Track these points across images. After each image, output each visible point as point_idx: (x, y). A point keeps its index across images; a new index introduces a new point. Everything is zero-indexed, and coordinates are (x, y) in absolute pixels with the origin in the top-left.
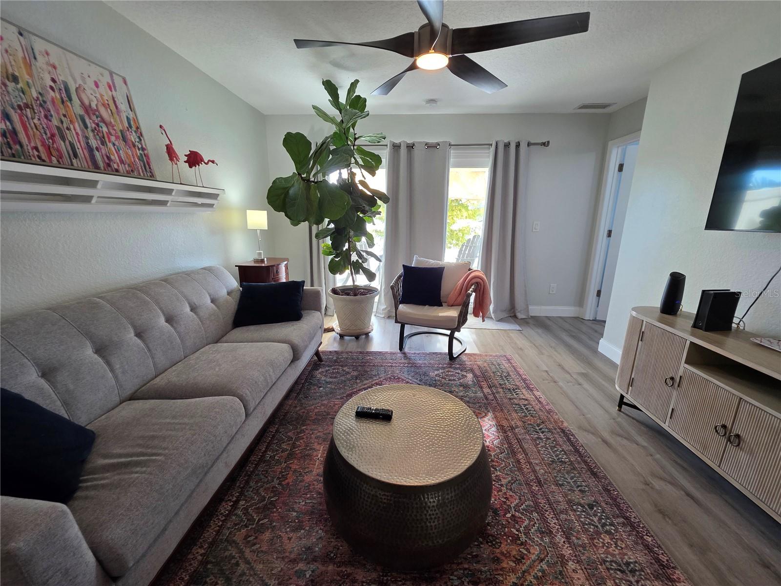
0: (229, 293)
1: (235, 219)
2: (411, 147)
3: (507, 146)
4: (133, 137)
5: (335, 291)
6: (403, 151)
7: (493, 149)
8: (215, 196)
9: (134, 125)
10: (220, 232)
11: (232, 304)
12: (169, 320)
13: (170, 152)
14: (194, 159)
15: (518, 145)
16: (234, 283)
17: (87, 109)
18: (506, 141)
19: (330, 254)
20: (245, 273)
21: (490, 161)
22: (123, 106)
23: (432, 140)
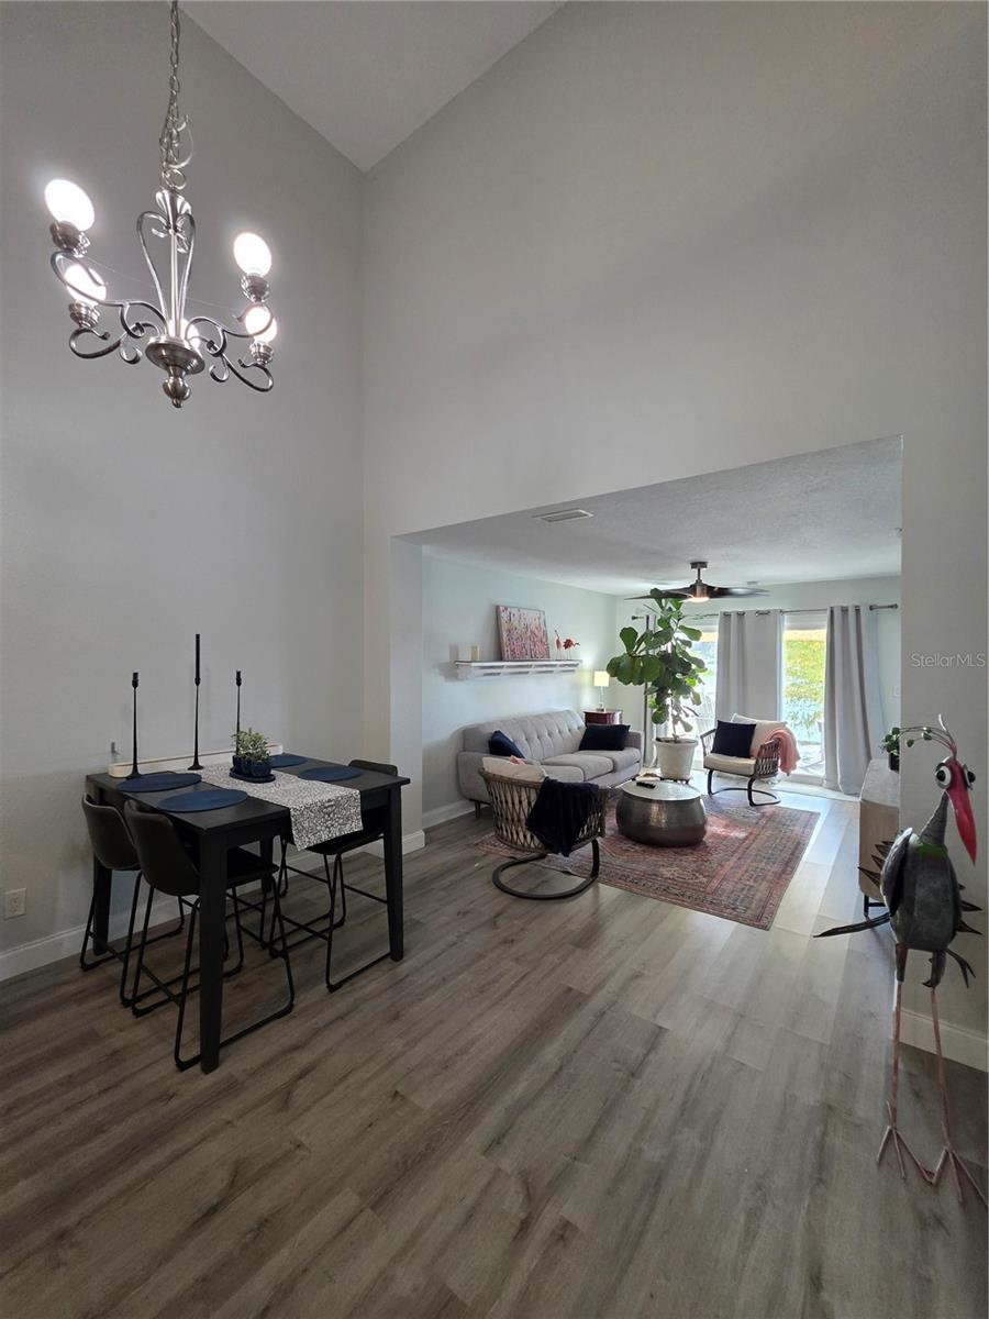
0: (579, 728)
1: (586, 678)
2: (741, 615)
3: (844, 610)
4: (544, 640)
5: (658, 739)
6: (734, 619)
7: (828, 612)
8: (576, 665)
9: (545, 634)
10: (577, 688)
11: (580, 735)
12: (549, 735)
13: (558, 642)
14: (568, 644)
15: (858, 610)
16: (582, 723)
17: (532, 632)
18: (845, 605)
19: (655, 707)
20: (589, 717)
21: (826, 623)
22: (542, 626)
23: (762, 608)
